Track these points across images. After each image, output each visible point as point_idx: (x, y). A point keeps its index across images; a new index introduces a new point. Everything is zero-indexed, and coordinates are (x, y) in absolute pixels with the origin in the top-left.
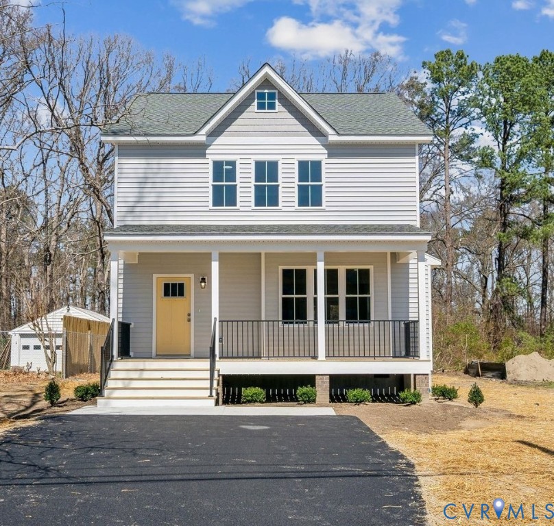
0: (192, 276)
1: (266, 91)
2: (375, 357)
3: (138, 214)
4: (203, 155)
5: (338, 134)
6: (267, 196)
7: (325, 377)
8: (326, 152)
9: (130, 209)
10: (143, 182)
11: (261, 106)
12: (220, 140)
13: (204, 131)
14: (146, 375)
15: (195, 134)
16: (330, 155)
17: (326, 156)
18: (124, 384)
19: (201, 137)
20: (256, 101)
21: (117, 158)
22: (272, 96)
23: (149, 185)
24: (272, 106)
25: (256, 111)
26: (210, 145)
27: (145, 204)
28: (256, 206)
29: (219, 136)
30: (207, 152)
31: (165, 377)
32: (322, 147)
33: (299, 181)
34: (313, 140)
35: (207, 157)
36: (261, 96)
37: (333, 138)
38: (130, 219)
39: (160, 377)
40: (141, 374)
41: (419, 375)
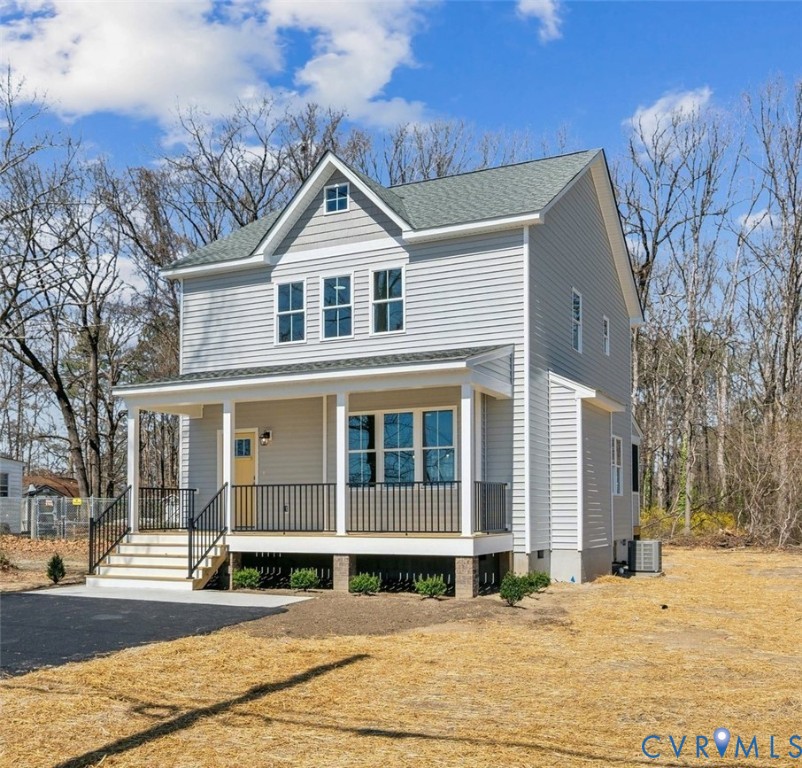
0: (256, 430)
1: (337, 185)
2: (406, 532)
3: (203, 359)
4: (268, 279)
5: (414, 230)
6: (338, 323)
7: (343, 557)
8: (407, 255)
9: (196, 354)
10: (208, 321)
11: (331, 207)
12: (287, 258)
13: (261, 250)
14: (154, 551)
15: (251, 254)
16: (413, 259)
17: (407, 261)
18: (125, 560)
19: (258, 259)
20: (325, 201)
21: (182, 294)
22: (343, 192)
23: (215, 323)
24: (343, 205)
25: (325, 213)
26: (275, 266)
27: (212, 347)
28: (326, 336)
29: (284, 253)
30: (273, 274)
31: (169, 554)
32: (402, 249)
33: (375, 299)
34: (391, 242)
35: (273, 280)
36: (331, 193)
37: (409, 235)
38: (195, 365)
39: (163, 553)
40: (148, 550)
41: (459, 557)
